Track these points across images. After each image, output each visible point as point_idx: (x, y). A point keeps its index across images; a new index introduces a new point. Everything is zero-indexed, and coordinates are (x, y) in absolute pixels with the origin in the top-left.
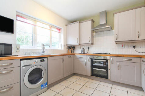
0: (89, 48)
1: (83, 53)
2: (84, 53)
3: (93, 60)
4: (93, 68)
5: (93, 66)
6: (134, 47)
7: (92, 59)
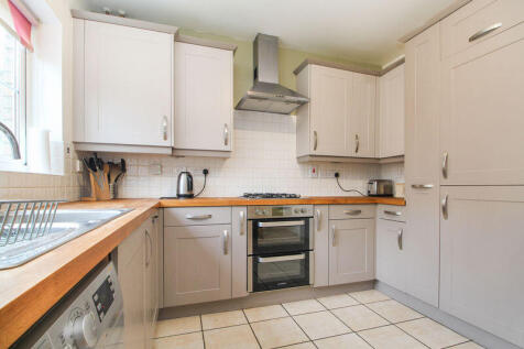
0: (206, 172)
1: (185, 196)
2: (191, 196)
3: (261, 224)
4: (261, 260)
5: (258, 251)
6: (337, 175)
7: (255, 222)
